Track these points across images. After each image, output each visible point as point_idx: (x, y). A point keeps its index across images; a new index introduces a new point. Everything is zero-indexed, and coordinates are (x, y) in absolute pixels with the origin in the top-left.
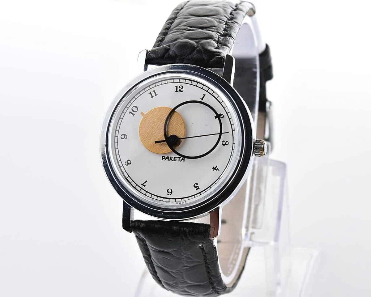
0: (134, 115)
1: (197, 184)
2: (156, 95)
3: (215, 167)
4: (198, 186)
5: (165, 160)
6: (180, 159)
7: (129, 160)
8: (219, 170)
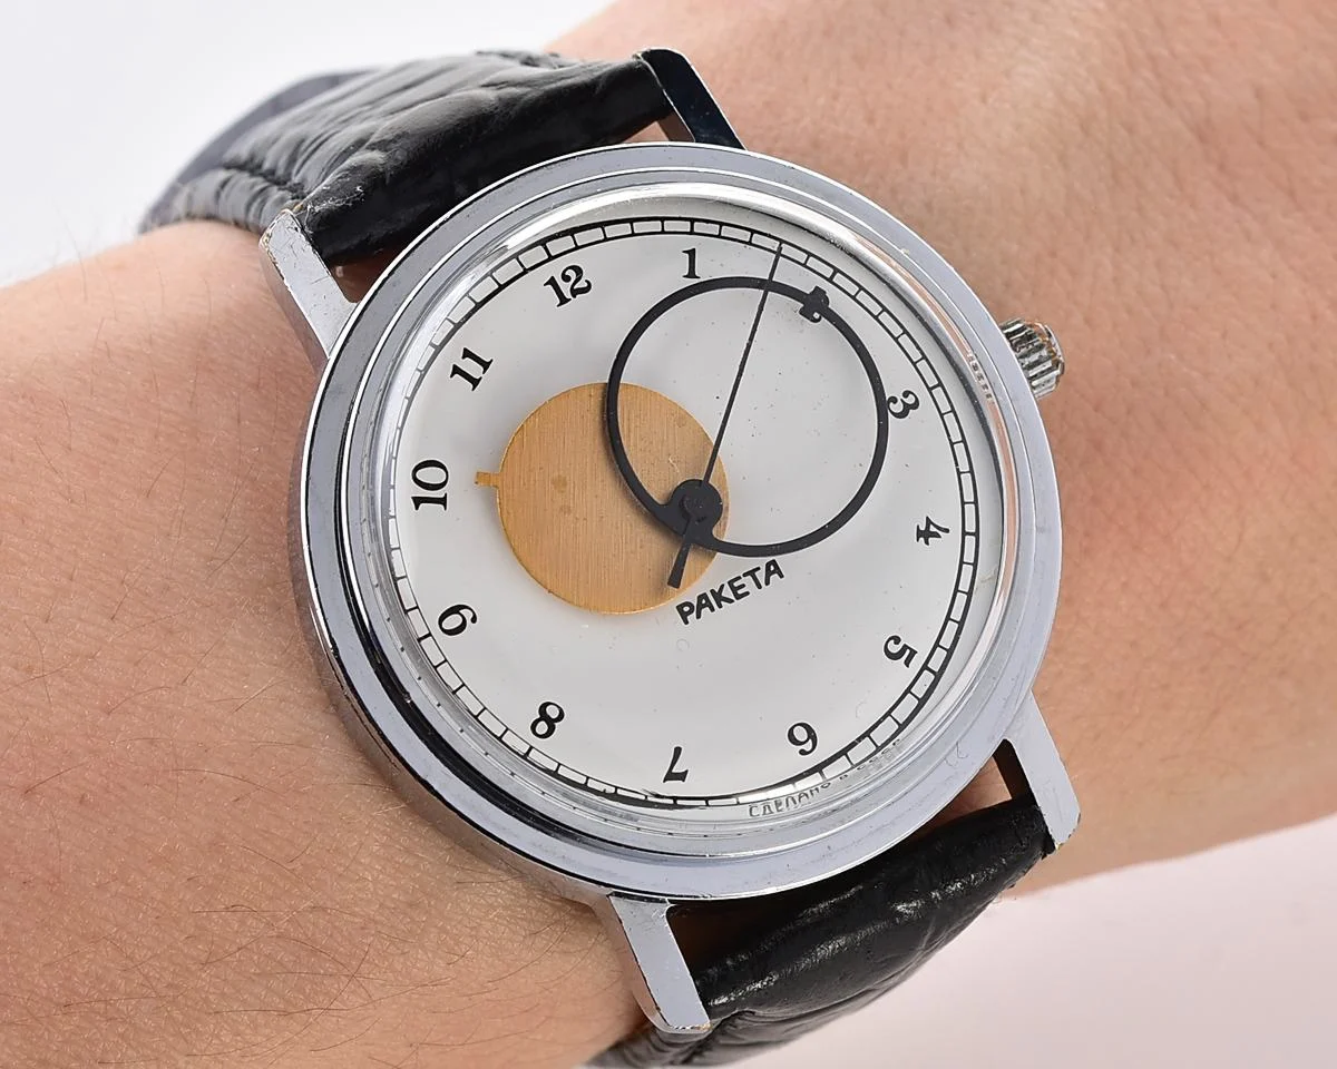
0: (443, 501)
1: (897, 640)
2: (486, 365)
3: (923, 528)
4: (905, 647)
5: (698, 616)
6: (761, 575)
7: (549, 704)
8: (947, 531)
